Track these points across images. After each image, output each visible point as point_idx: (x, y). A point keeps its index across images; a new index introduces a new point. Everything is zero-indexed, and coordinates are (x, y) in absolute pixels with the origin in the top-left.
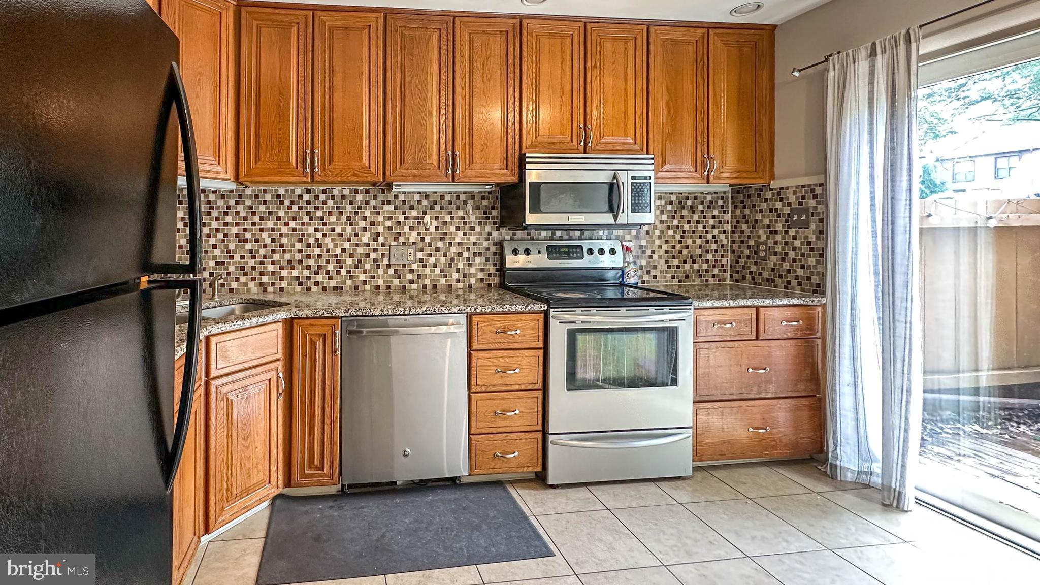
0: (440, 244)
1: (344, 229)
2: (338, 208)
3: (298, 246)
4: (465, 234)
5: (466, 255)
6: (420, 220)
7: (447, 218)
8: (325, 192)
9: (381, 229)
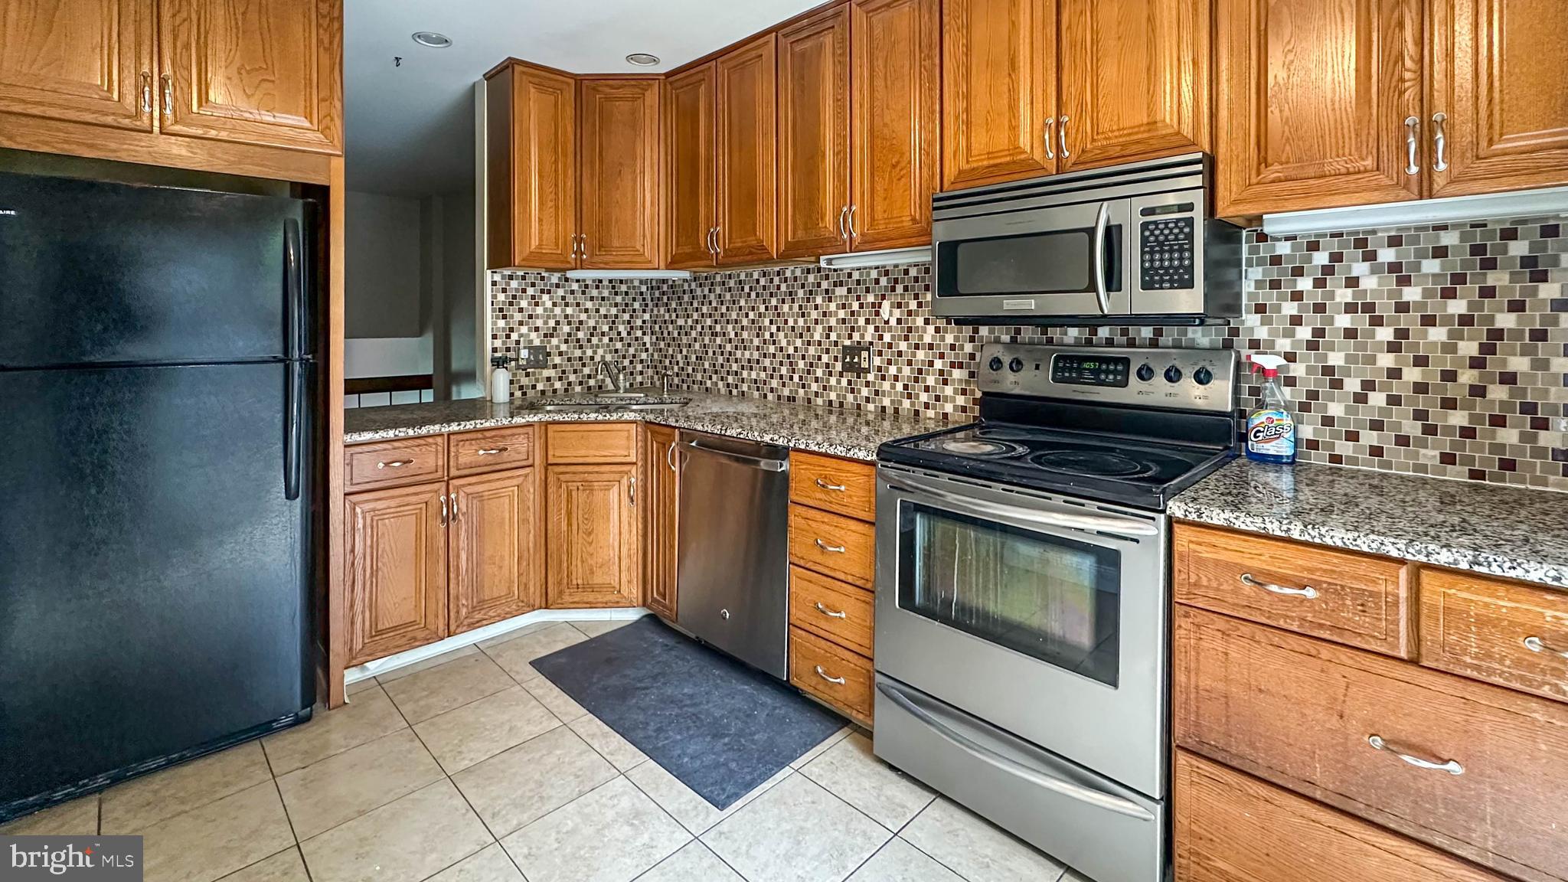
0: (903, 346)
1: (796, 322)
2: (791, 294)
3: (756, 341)
4: (937, 330)
5: (938, 364)
6: (876, 307)
7: (913, 305)
8: (778, 274)
9: (833, 322)
